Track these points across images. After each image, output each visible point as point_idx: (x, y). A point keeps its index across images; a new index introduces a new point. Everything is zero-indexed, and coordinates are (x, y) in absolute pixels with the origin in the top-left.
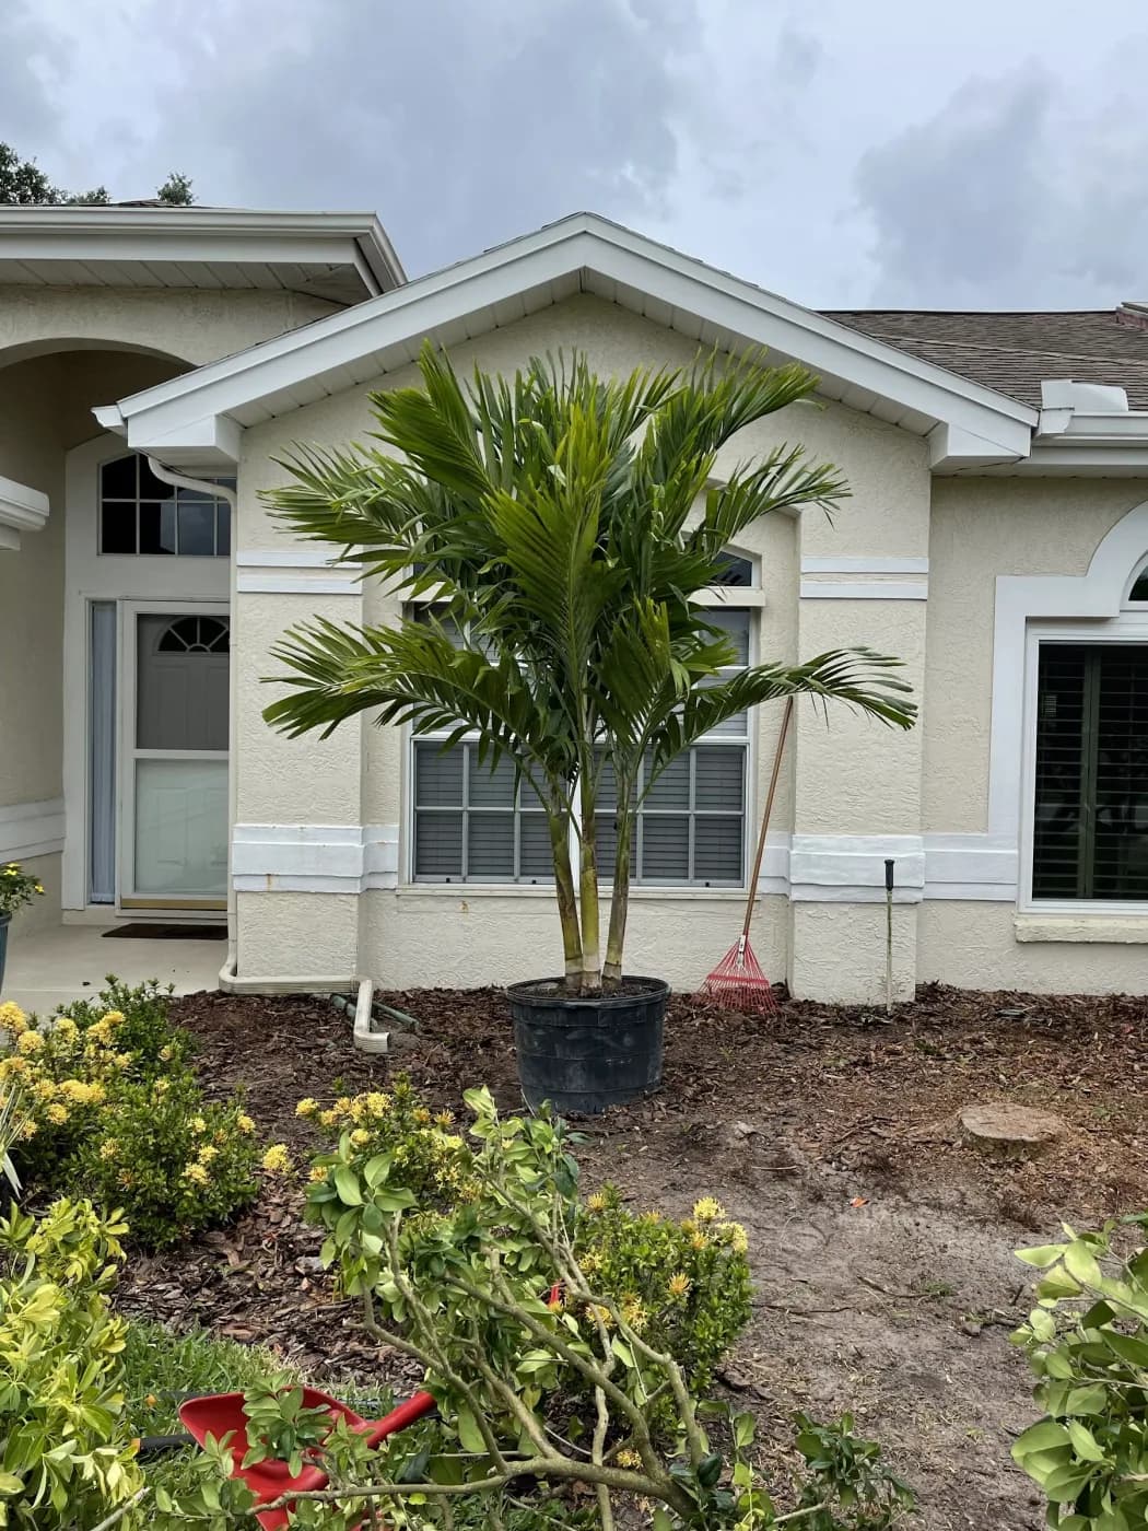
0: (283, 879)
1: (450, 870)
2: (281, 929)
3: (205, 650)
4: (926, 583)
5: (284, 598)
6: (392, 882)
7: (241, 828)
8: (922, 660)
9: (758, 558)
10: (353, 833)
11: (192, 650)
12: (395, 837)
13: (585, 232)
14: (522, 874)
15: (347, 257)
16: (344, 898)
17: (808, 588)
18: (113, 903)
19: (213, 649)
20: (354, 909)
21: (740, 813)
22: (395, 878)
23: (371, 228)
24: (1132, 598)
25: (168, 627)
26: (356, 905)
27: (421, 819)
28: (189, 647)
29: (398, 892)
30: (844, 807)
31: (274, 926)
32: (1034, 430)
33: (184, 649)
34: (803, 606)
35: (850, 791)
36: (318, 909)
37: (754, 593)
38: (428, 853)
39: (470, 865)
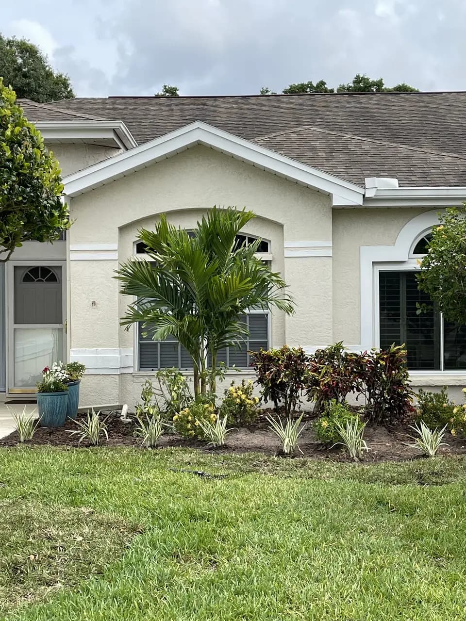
0: (89, 369)
1: (153, 366)
2: (89, 389)
3: (43, 281)
4: (331, 251)
5: (88, 262)
6: (131, 371)
7: (73, 350)
8: (331, 279)
9: (270, 241)
10: (117, 351)
11: (37, 281)
12: (131, 353)
13: (198, 128)
14: (182, 367)
15: (111, 136)
16: (113, 376)
17: (287, 253)
18: (5, 392)
19: (46, 280)
20: (117, 380)
21: (267, 340)
22: (132, 369)
23: (120, 127)
24: (414, 253)
25: (27, 271)
26: (118, 378)
27: (141, 346)
28: (36, 280)
29: (133, 374)
30: (304, 336)
31: (86, 388)
32: (364, 196)
33: (34, 280)
34: (286, 260)
35: (306, 330)
36: (103, 381)
37: (268, 255)
38: (144, 360)
39: (161, 364)
